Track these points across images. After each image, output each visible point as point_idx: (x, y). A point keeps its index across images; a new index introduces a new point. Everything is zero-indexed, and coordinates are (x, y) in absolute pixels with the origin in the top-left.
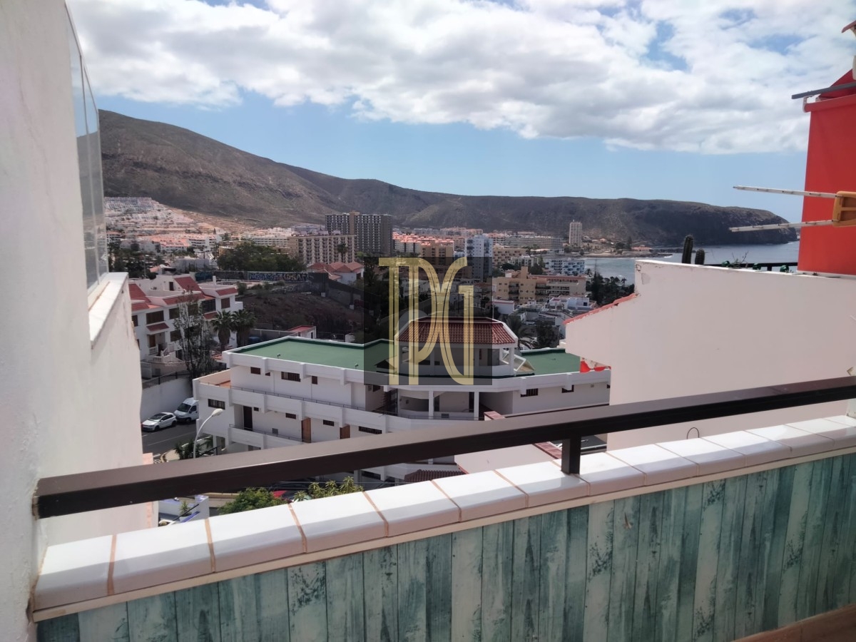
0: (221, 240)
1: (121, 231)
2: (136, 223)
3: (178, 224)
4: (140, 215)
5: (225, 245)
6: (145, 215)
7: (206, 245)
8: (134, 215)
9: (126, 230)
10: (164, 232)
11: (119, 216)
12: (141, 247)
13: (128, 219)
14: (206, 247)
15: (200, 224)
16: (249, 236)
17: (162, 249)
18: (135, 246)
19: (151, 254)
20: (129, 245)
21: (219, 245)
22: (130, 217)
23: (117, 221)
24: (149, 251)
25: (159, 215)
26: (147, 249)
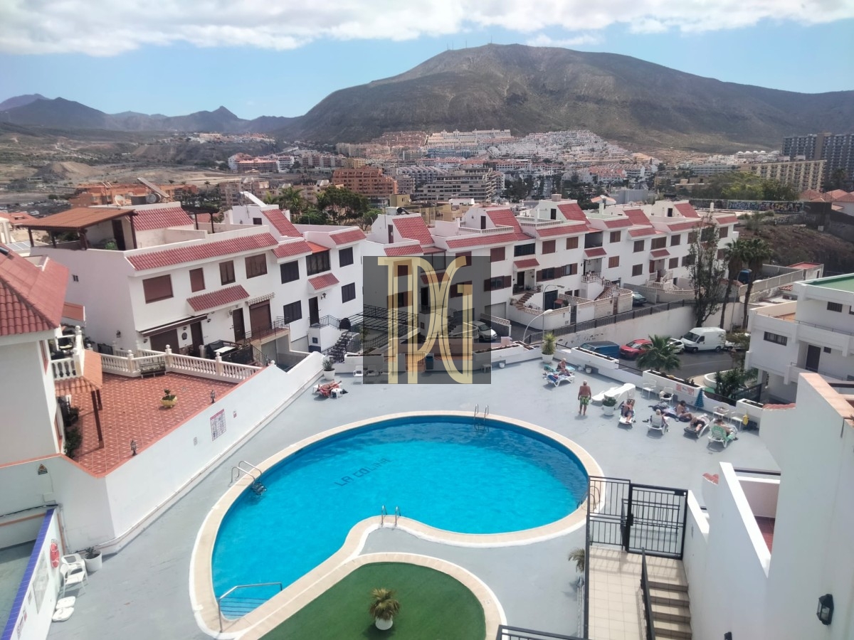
0: (657, 170)
1: (561, 163)
2: (574, 155)
3: (613, 155)
4: (578, 148)
5: (660, 175)
6: (583, 148)
7: (641, 175)
8: (573, 148)
9: (565, 163)
10: (600, 164)
11: (559, 149)
12: (580, 179)
13: (568, 152)
14: (641, 178)
15: (635, 155)
16: (688, 166)
17: (599, 180)
18: (575, 177)
19: (589, 184)
20: (570, 177)
21: (655, 175)
22: (569, 150)
23: (558, 154)
24: (587, 182)
25: (595, 146)
26: (585, 181)
